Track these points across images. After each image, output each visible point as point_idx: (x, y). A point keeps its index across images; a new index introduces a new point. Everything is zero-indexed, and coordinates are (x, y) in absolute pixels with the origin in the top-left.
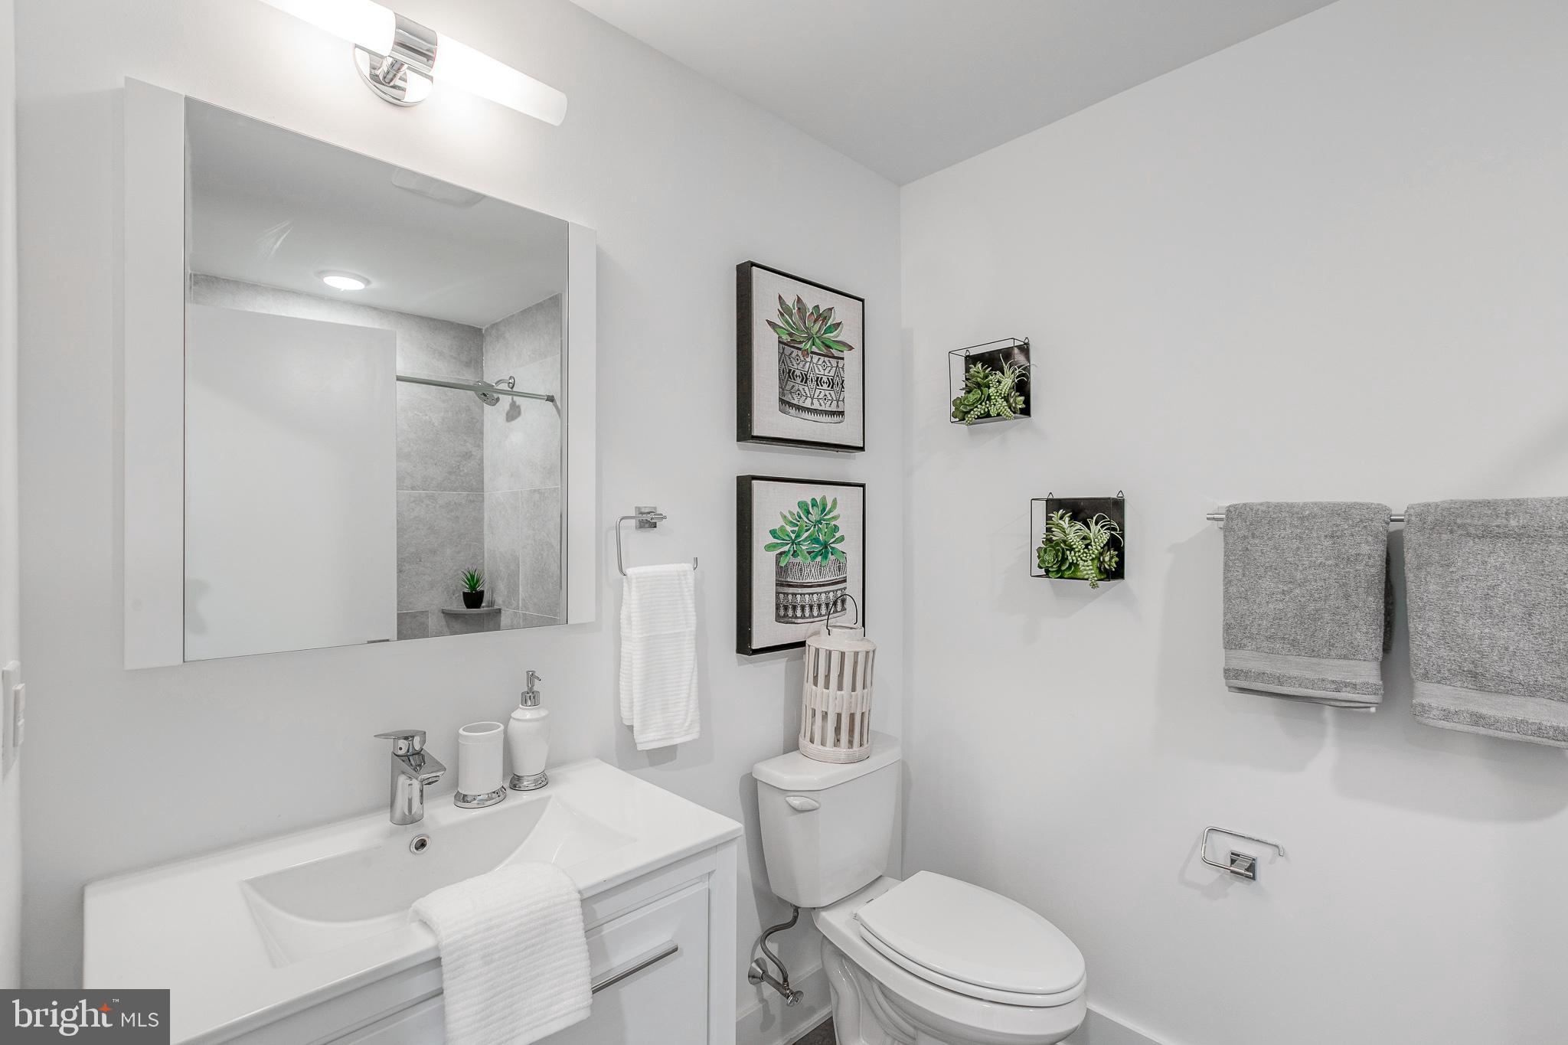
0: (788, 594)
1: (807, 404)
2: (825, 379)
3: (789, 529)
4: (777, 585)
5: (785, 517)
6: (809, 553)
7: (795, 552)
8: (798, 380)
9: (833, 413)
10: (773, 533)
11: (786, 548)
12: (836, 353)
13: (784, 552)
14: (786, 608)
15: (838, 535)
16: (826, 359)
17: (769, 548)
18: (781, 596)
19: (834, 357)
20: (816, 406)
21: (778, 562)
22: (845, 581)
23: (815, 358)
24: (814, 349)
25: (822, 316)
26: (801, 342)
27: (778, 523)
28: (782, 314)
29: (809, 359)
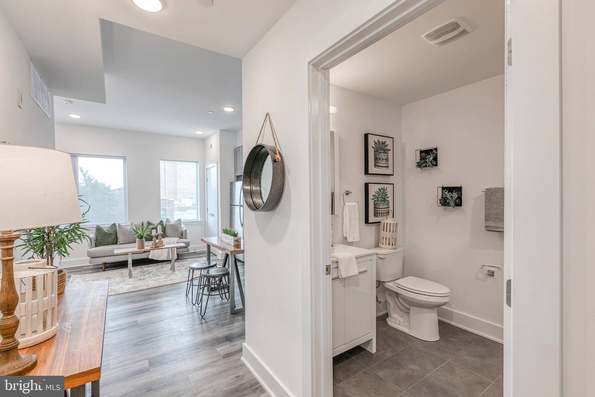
0: (376, 210)
1: (380, 165)
2: (384, 159)
3: (376, 195)
4: (374, 208)
5: (375, 192)
6: (381, 201)
7: (378, 200)
8: (378, 160)
9: (386, 167)
10: (373, 196)
11: (376, 199)
12: (387, 152)
13: (375, 200)
14: (376, 214)
15: (387, 196)
16: (385, 154)
17: (372, 199)
18: (375, 211)
19: (386, 153)
20: (382, 165)
21: (374, 203)
22: (389, 208)
23: (382, 154)
24: (382, 152)
25: (384, 143)
26: (379, 150)
27: (374, 193)
28: (375, 144)
29: (381, 154)
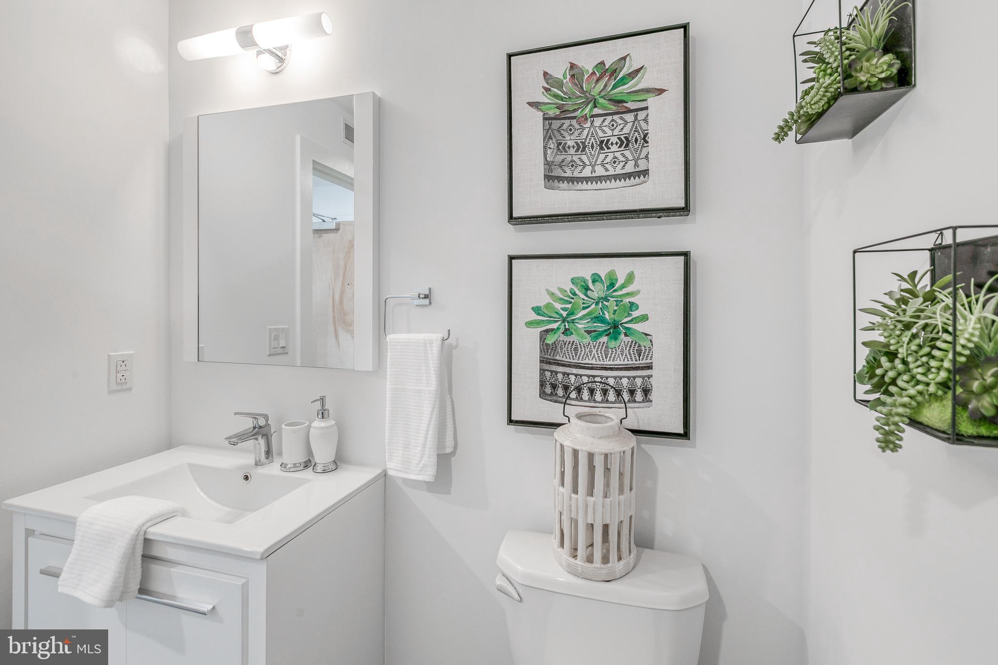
0: (557, 373)
1: (587, 172)
2: (614, 140)
3: (558, 306)
4: (541, 361)
5: (552, 294)
6: (589, 332)
7: (566, 330)
8: (572, 151)
9: (629, 176)
10: (537, 310)
11: (555, 326)
12: (631, 105)
13: (552, 330)
14: (554, 387)
15: (635, 314)
16: (616, 117)
17: (530, 324)
18: (548, 374)
19: (630, 111)
20: (600, 171)
21: (542, 339)
22: (649, 367)
23: (598, 121)
24: (596, 111)
25: (605, 71)
26: (575, 110)
27: (543, 300)
28: (547, 90)
29: (588, 124)
